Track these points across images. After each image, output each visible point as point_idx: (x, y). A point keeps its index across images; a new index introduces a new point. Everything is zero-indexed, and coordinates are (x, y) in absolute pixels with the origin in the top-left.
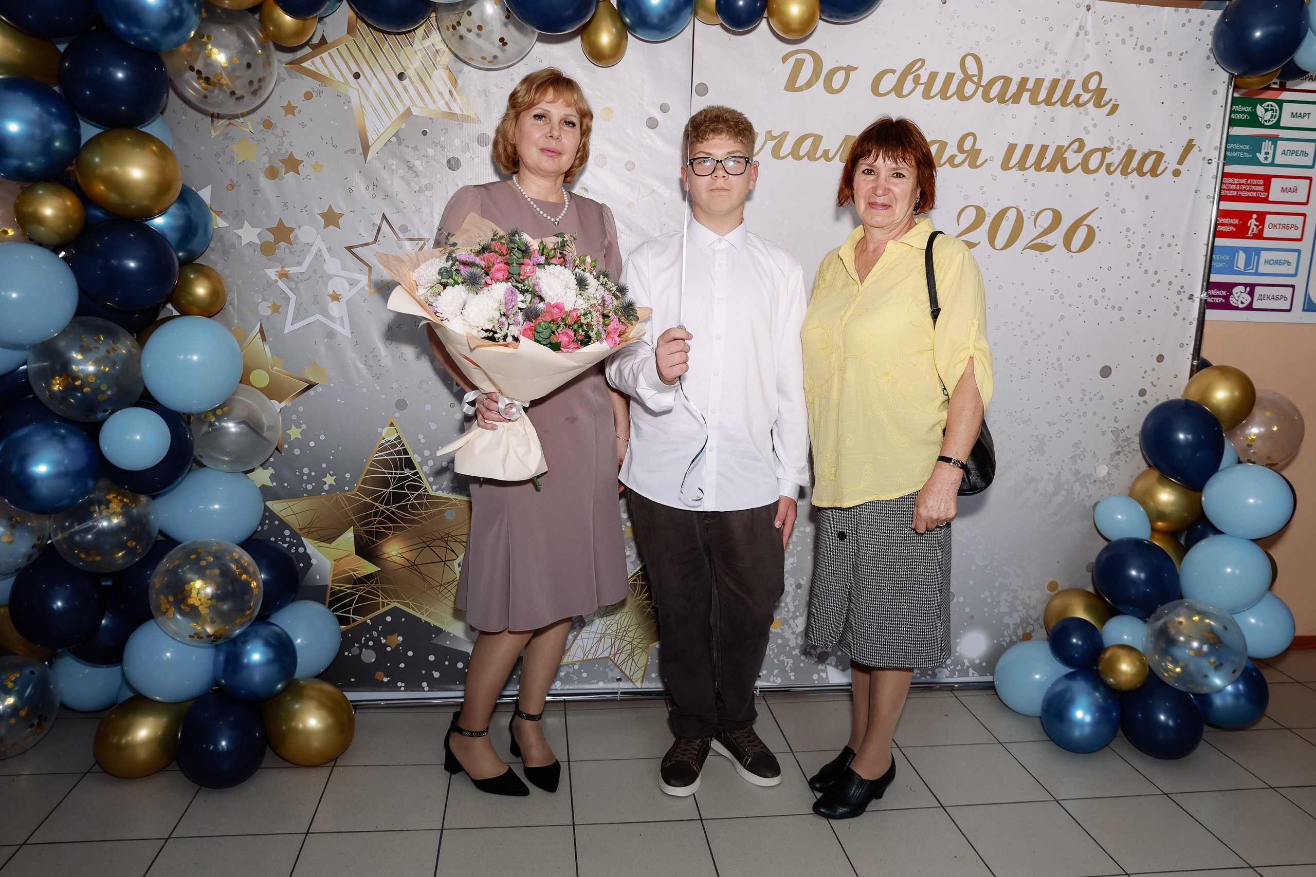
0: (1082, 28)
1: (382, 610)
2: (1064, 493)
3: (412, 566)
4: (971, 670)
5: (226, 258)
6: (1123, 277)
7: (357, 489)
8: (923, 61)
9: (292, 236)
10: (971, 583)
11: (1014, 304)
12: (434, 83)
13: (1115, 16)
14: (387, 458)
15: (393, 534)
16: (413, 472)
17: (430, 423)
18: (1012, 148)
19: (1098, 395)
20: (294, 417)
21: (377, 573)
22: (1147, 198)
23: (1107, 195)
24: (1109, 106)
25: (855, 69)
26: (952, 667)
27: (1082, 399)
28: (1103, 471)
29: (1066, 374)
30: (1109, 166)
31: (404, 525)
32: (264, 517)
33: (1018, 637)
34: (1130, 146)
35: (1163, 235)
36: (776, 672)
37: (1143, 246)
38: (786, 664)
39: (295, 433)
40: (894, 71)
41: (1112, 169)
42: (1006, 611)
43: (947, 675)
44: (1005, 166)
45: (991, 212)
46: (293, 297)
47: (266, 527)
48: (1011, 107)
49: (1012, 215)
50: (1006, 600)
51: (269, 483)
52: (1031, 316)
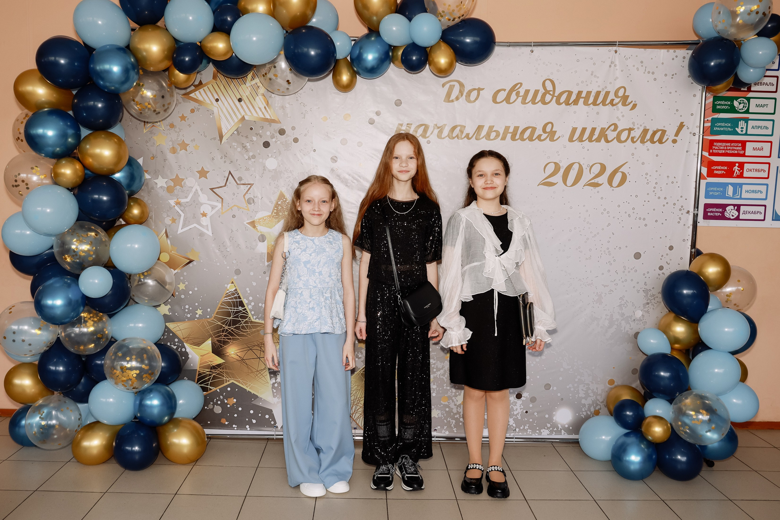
0: (613, 63)
1: (225, 384)
2: (615, 326)
3: (242, 360)
4: (563, 431)
5: (149, 194)
6: (645, 201)
7: (213, 317)
8: (521, 84)
9: (183, 183)
10: (561, 379)
11: (580, 217)
12: (257, 104)
13: (632, 55)
14: (230, 300)
15: (232, 342)
16: (243, 308)
17: (253, 282)
18: (574, 130)
19: (634, 270)
20: (182, 278)
21: (223, 364)
22: (657, 156)
23: (633, 154)
24: (631, 105)
25: (483, 89)
26: (551, 429)
27: (624, 272)
28: (639, 314)
29: (613, 257)
30: (633, 138)
31: (238, 337)
32: (165, 331)
33: (591, 413)
34: (645, 127)
35: (668, 177)
36: (445, 427)
37: (656, 183)
38: (451, 423)
39: (182, 286)
40: (505, 90)
41: (635, 140)
42: (583, 397)
43: (548, 433)
44: (571, 140)
45: (564, 165)
46: (183, 215)
47: (165, 337)
48: (573, 107)
49: (576, 167)
50: (582, 390)
51: (168, 313)
52: (590, 224)
